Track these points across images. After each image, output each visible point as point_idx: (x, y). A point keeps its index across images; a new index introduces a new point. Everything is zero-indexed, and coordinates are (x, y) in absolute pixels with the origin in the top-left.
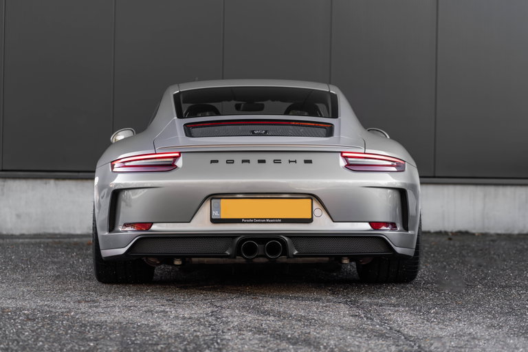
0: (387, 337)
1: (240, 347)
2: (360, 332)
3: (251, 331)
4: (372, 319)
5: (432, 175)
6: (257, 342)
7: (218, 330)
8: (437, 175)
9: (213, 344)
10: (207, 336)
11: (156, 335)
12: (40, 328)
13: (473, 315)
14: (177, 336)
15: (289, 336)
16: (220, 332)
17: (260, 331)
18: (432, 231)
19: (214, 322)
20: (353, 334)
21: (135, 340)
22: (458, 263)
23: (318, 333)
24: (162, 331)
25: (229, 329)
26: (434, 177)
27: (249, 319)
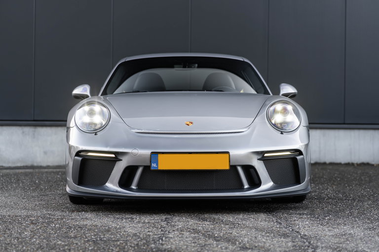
0: (288, 236)
1: (177, 242)
2: (269, 233)
3: (189, 231)
4: (280, 224)
5: (343, 122)
6: (191, 239)
7: (166, 231)
8: (346, 122)
9: (159, 240)
10: (156, 235)
11: (120, 234)
12: (38, 229)
13: (356, 221)
14: (135, 235)
15: (216, 235)
16: (167, 232)
17: (196, 231)
18: (343, 162)
19: (165, 226)
20: (264, 234)
21: (103, 238)
22: (356, 185)
23: (238, 233)
24: (125, 231)
25: (174, 231)
26: (344, 124)
27: (190, 223)
